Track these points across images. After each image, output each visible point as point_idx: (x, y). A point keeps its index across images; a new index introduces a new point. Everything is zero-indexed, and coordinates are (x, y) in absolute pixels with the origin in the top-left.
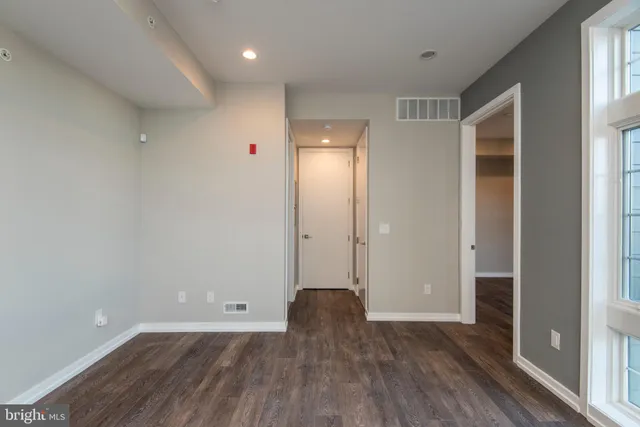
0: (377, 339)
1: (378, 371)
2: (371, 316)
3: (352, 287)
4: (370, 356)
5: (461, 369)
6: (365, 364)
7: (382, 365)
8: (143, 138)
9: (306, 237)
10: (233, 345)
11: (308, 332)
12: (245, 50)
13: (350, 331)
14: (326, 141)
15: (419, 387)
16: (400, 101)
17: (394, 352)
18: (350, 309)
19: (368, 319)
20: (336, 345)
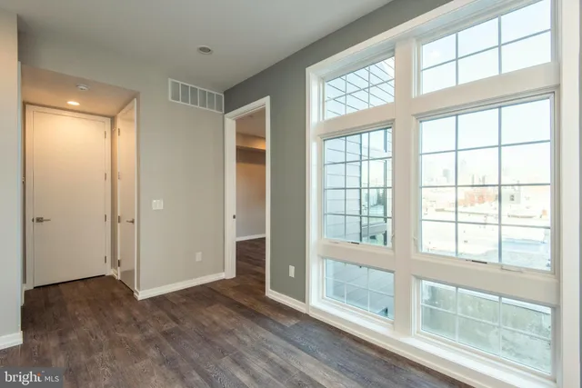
0: (155, 314)
1: (164, 341)
2: (142, 295)
3: (109, 272)
4: (151, 331)
5: (234, 313)
6: (149, 340)
7: (166, 334)
9: (39, 221)
11: (60, 334)
13: (121, 315)
14: (74, 104)
15: (205, 339)
16: (172, 82)
17: (175, 319)
18: (113, 294)
19: (139, 299)
20: (107, 334)
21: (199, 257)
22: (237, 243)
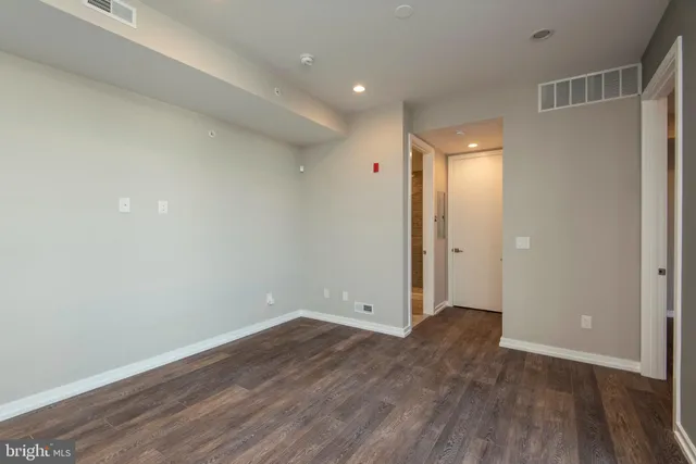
1: (464, 388)
2: (506, 342)
4: (468, 375)
6: (456, 379)
7: (474, 384)
8: (302, 170)
9: (457, 251)
10: (354, 338)
11: (423, 342)
12: (356, 84)
13: (470, 350)
14: (473, 146)
16: (543, 87)
17: (501, 378)
19: (500, 345)
20: (442, 358)
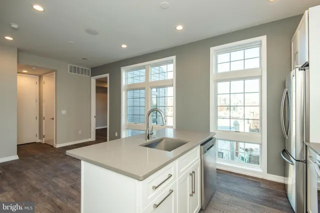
3: (39, 141)
14: (25, 71)
16: (70, 66)
19: (57, 147)
21: (80, 132)
22: (96, 130)
